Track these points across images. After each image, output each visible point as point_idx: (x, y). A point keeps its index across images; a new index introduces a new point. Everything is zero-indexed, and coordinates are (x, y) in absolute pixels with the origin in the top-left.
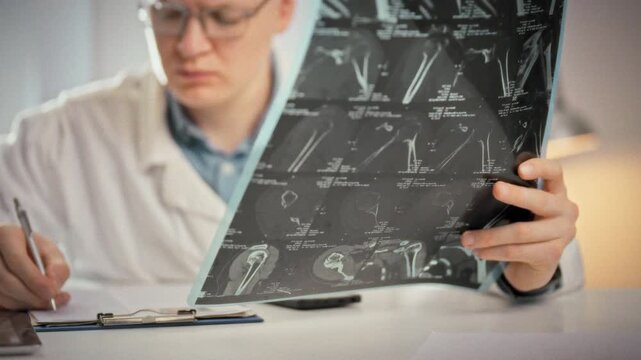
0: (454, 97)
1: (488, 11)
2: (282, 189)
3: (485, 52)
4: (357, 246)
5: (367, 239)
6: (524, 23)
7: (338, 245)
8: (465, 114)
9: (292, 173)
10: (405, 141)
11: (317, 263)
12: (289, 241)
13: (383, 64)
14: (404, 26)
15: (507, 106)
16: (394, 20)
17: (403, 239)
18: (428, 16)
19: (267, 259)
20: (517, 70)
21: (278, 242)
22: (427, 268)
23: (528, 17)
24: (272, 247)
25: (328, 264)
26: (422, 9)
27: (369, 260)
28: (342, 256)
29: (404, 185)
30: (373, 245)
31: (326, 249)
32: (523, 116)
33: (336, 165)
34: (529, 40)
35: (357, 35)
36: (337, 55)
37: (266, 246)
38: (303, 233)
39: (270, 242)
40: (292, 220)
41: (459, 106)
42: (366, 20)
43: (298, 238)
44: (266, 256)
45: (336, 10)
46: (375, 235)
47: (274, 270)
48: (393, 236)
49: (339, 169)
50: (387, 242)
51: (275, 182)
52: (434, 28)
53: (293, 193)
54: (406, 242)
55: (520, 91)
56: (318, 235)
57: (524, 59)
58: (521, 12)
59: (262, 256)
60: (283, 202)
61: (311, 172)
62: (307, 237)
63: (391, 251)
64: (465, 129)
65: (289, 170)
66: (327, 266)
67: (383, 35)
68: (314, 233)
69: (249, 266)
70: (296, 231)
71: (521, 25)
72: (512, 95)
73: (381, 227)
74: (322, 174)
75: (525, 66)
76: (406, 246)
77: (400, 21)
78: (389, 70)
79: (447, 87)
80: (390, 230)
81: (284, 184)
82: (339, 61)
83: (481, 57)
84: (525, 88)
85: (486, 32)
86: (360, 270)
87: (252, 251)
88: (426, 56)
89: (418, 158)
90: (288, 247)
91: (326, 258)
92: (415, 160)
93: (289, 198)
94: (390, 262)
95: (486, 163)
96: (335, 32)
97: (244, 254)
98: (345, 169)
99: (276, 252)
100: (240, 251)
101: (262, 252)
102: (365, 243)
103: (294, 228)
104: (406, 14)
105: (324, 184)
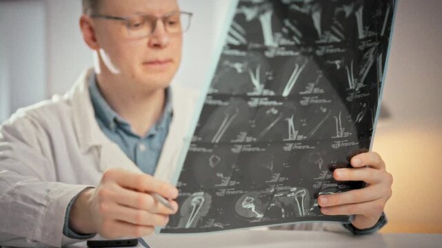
0: (316, 91)
1: (339, 37)
2: (209, 155)
3: (337, 62)
4: (263, 192)
5: (268, 186)
6: (364, 43)
7: (250, 191)
8: (324, 101)
9: (215, 144)
10: (286, 119)
11: (237, 204)
12: (218, 190)
13: (269, 71)
14: (283, 48)
15: (352, 94)
16: (276, 45)
17: (292, 186)
18: (298, 41)
19: (205, 202)
20: (359, 72)
21: (210, 190)
22: (312, 209)
23: (366, 39)
24: (207, 194)
25: (245, 205)
26: (295, 38)
27: (271, 201)
28: (253, 199)
29: (288, 148)
30: (272, 191)
31: (242, 194)
32: (363, 100)
33: (243, 137)
34: (367, 54)
35: (252, 55)
36: (238, 67)
37: (202, 193)
38: (225, 184)
39: (205, 191)
40: (218, 175)
41: (320, 96)
42: (257, 46)
43: (224, 187)
44: (203, 200)
45: (237, 39)
46: (272, 183)
47: (210, 210)
48: (285, 183)
49: (245, 139)
50: (282, 188)
51: (204, 150)
52: (303, 49)
53: (217, 157)
54: (295, 189)
55: (361, 85)
56: (236, 185)
57: (364, 65)
58: (361, 36)
59: (201, 200)
60: (211, 163)
61: (227, 142)
62: (229, 187)
63: (285, 195)
64: (324, 110)
65: (213, 141)
66: (244, 207)
67: (269, 54)
68: (233, 183)
69: (193, 207)
70: (220, 183)
71: (361, 44)
72: (356, 87)
73: (276, 177)
74: (234, 143)
75: (364, 69)
76: (295, 192)
77: (280, 46)
78: (273, 75)
79: (312, 85)
80: (282, 179)
81: (210, 151)
82: (240, 71)
83: (335, 66)
84: (364, 83)
85: (339, 50)
86: (267, 210)
87: (193, 197)
88: (297, 66)
89: (295, 130)
90: (218, 194)
91: (243, 200)
92: (294, 131)
93: (215, 160)
94: (286, 204)
95: (339, 130)
96: (237, 53)
97: (189, 199)
98: (249, 139)
99: (210, 197)
100: (186, 197)
101: (200, 197)
102: (267, 189)
103: (219, 181)
104: (284, 42)
105: (237, 150)
